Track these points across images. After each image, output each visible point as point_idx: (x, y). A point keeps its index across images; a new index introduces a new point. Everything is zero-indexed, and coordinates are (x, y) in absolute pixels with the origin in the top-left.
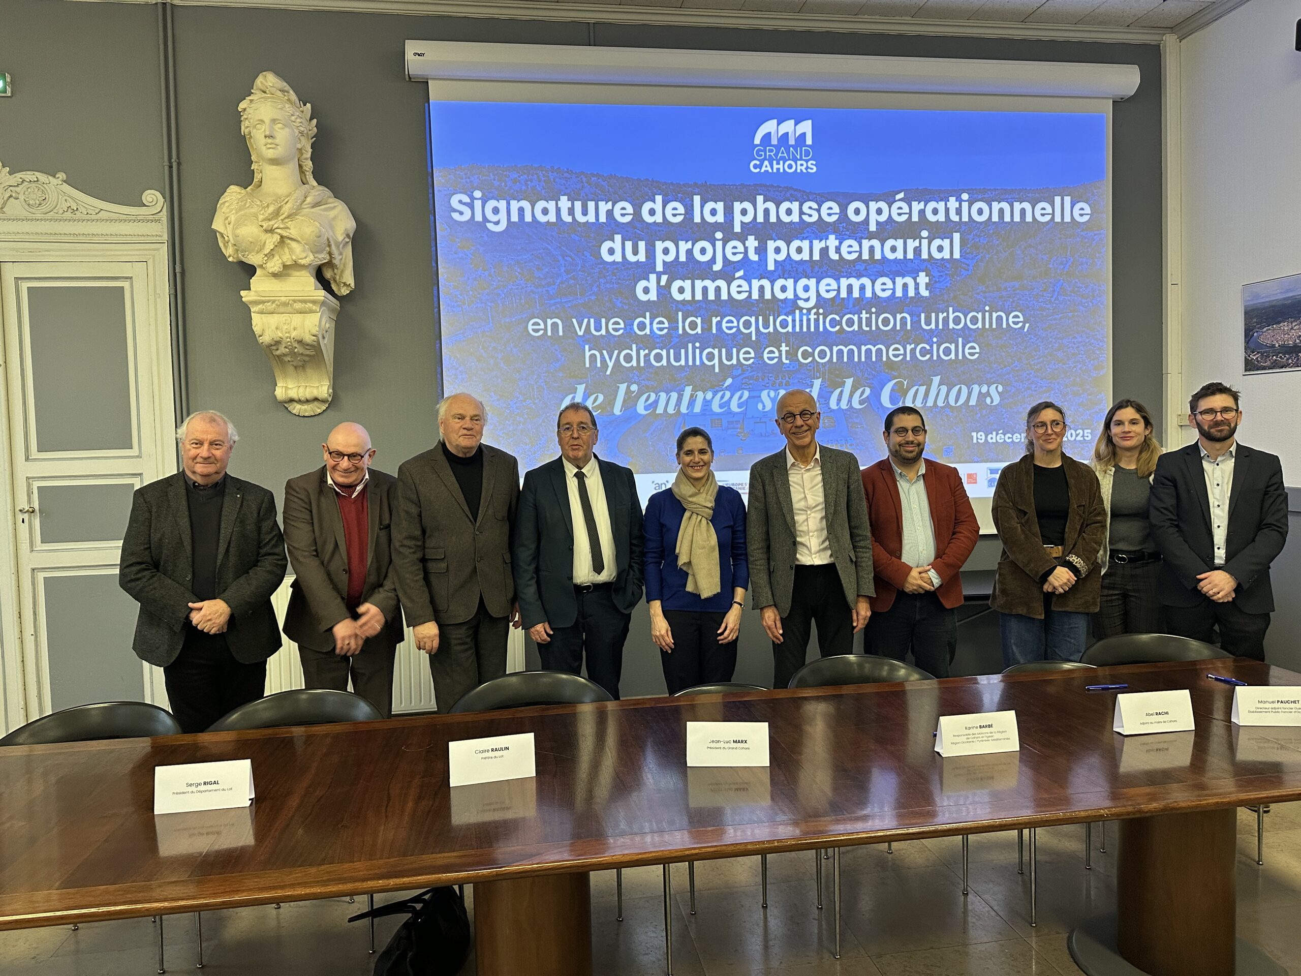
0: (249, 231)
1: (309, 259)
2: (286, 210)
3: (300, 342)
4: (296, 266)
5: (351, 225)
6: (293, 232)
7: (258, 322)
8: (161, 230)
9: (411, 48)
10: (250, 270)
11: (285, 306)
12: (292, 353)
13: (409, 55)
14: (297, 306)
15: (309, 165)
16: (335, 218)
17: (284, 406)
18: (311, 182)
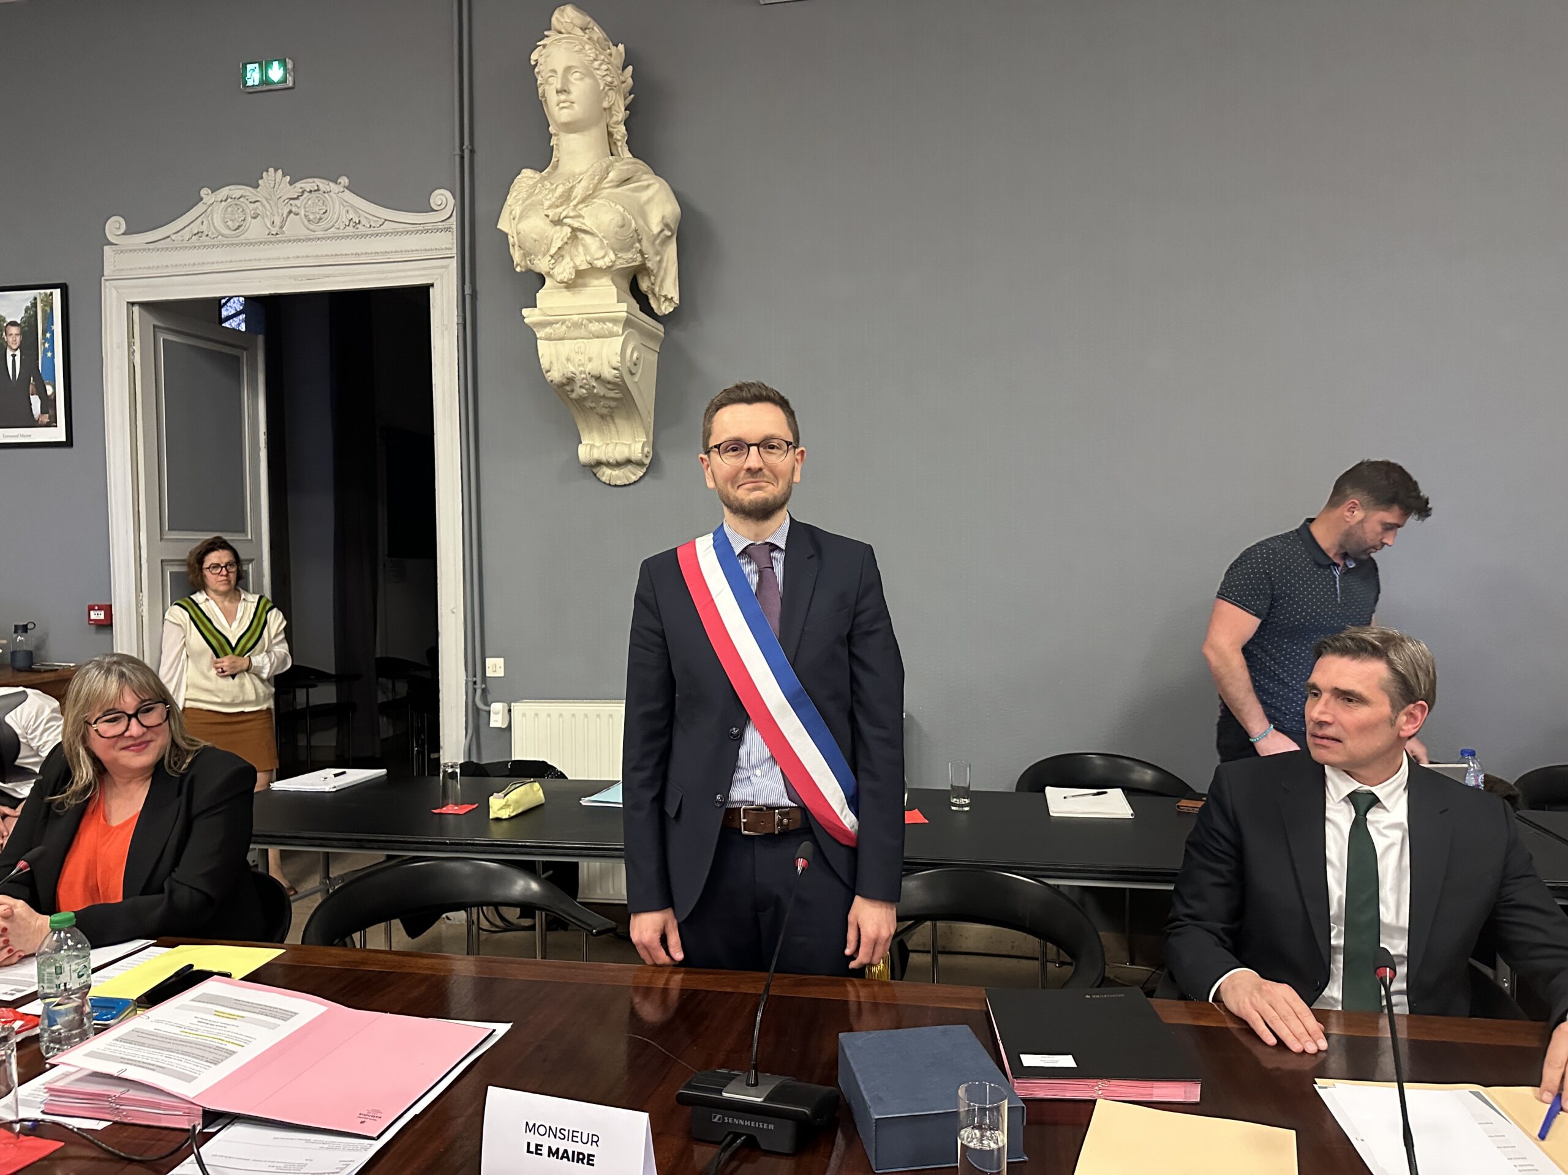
4: (593, 270)
5: (671, 207)
12: (592, 396)
14: (595, 327)
16: (649, 201)
17: (591, 472)
18: (623, 153)
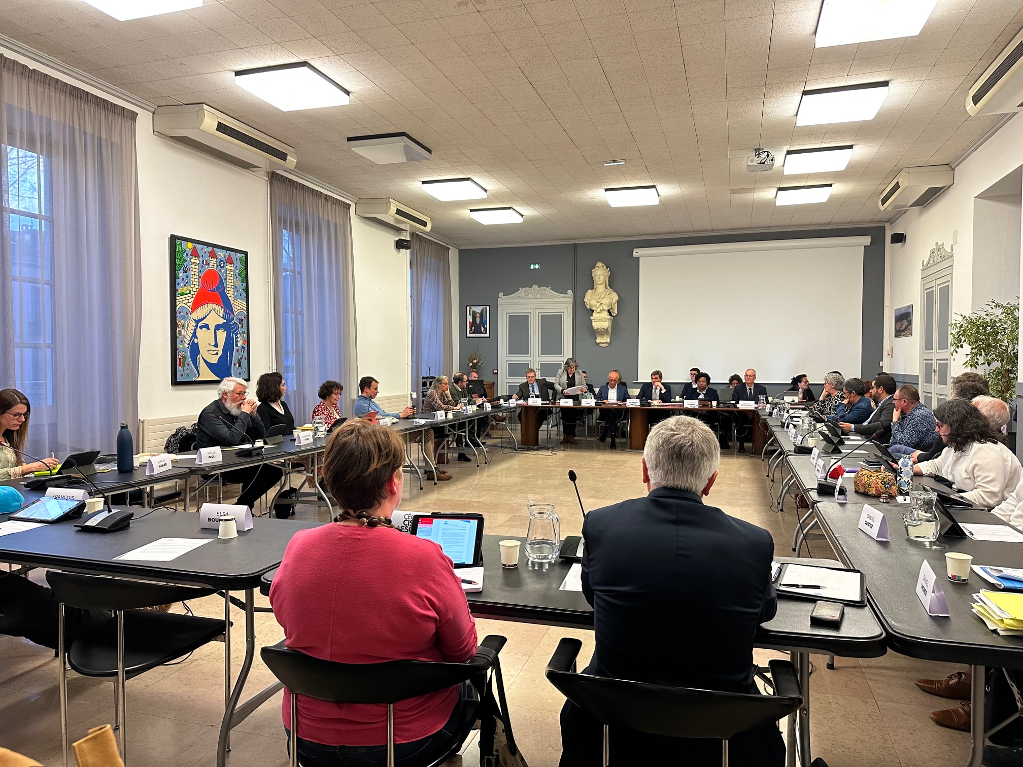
0: (593, 302)
1: (607, 308)
2: (602, 297)
3: (603, 329)
4: (604, 310)
5: (617, 298)
6: (603, 302)
7: (594, 324)
8: (571, 300)
9: (635, 250)
10: (593, 311)
11: (600, 320)
12: (602, 331)
13: (634, 253)
15: (607, 283)
16: (613, 297)
17: (598, 344)
18: (609, 288)
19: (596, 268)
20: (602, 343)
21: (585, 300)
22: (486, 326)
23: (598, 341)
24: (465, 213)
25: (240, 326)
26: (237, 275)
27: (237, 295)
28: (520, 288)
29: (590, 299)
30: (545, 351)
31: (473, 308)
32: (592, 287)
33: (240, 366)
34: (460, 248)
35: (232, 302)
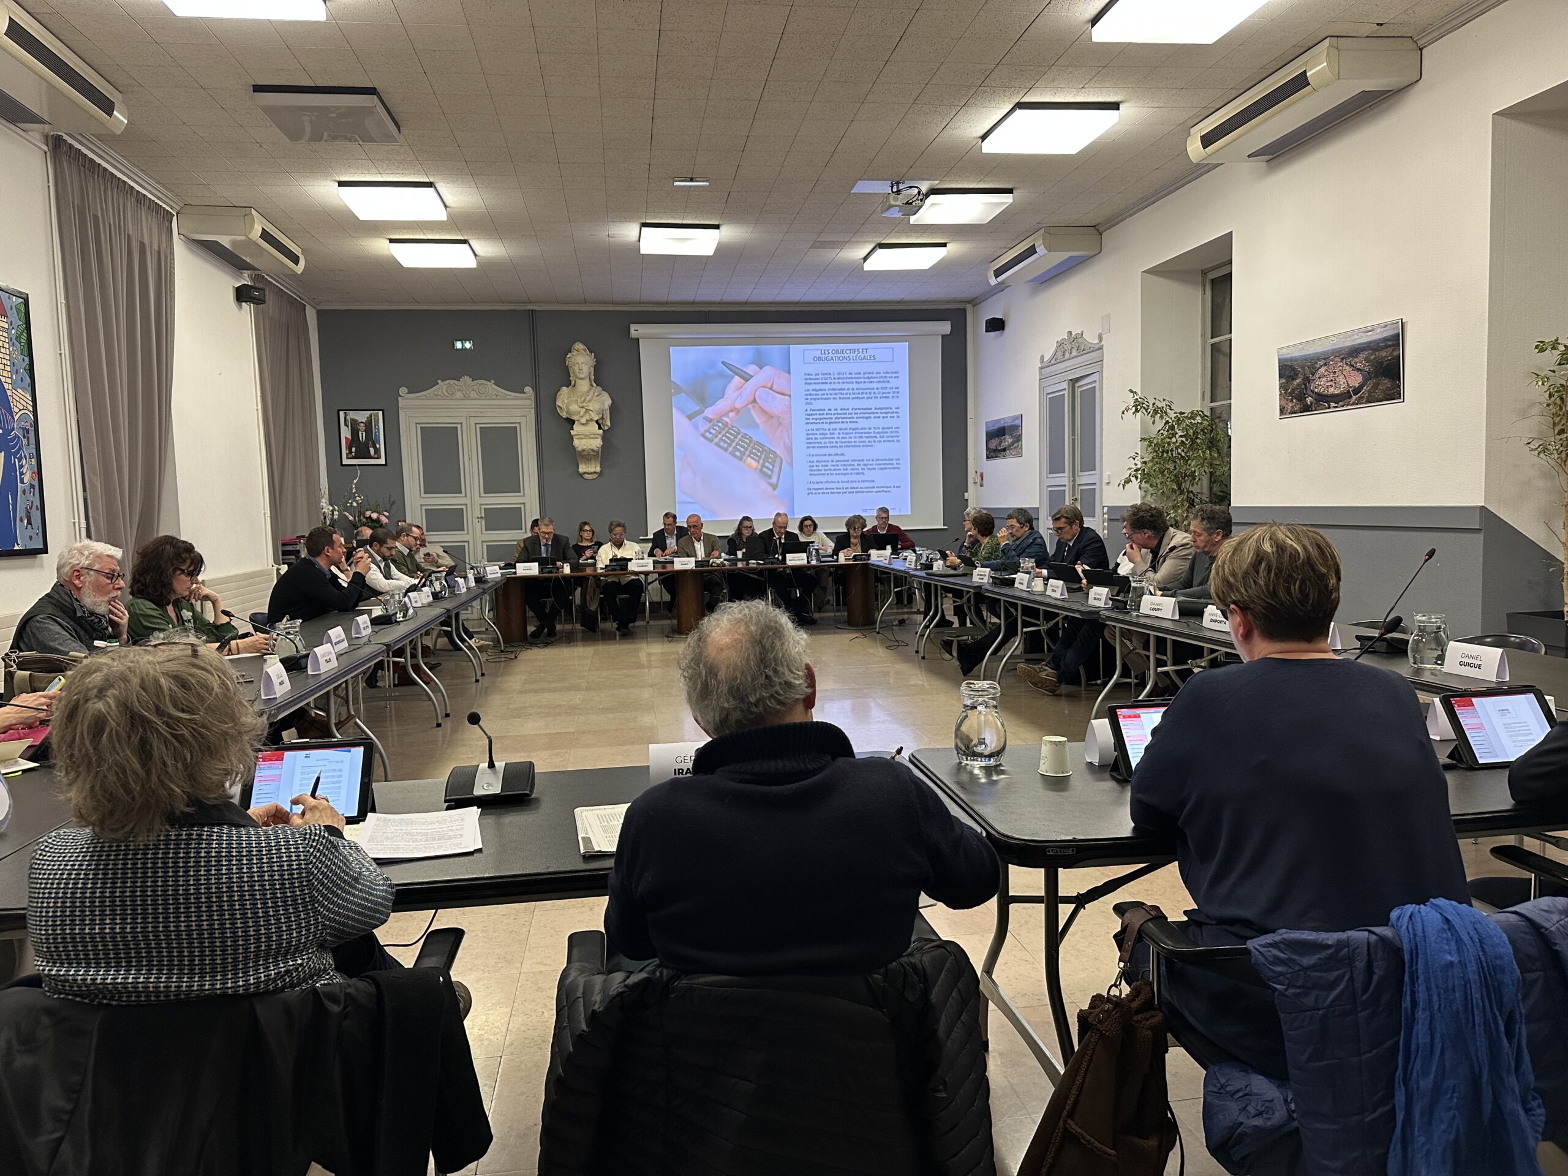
0: (574, 407)
1: (596, 418)
2: (588, 398)
3: (592, 450)
4: (591, 420)
5: (610, 402)
6: (591, 408)
7: (576, 442)
8: (531, 403)
9: (633, 327)
10: (573, 422)
11: (587, 437)
12: (589, 454)
13: (632, 331)
15: (593, 377)
16: (604, 400)
17: (581, 475)
18: (594, 385)
19: (575, 353)
20: (588, 473)
21: (559, 403)
22: (378, 446)
23: (581, 470)
24: (380, 246)
25: (25, 442)
26: (14, 340)
27: (16, 380)
28: (439, 381)
29: (567, 401)
30: (490, 487)
31: (352, 415)
32: (568, 384)
33: (29, 523)
34: (319, 308)
35: (9, 393)
